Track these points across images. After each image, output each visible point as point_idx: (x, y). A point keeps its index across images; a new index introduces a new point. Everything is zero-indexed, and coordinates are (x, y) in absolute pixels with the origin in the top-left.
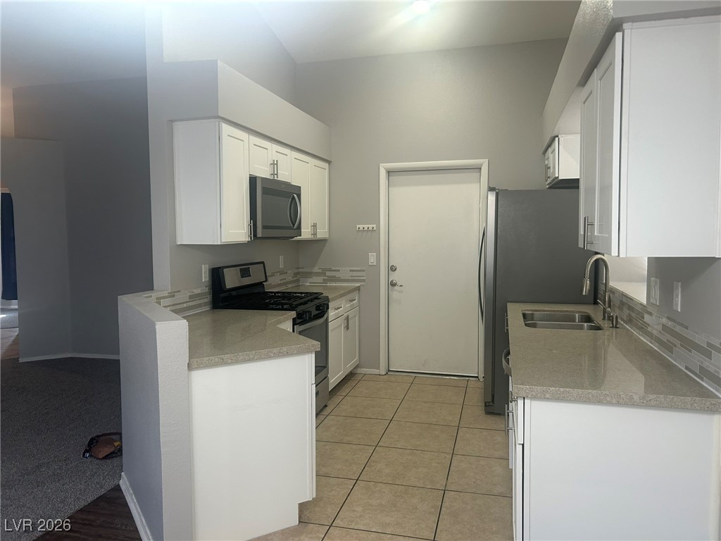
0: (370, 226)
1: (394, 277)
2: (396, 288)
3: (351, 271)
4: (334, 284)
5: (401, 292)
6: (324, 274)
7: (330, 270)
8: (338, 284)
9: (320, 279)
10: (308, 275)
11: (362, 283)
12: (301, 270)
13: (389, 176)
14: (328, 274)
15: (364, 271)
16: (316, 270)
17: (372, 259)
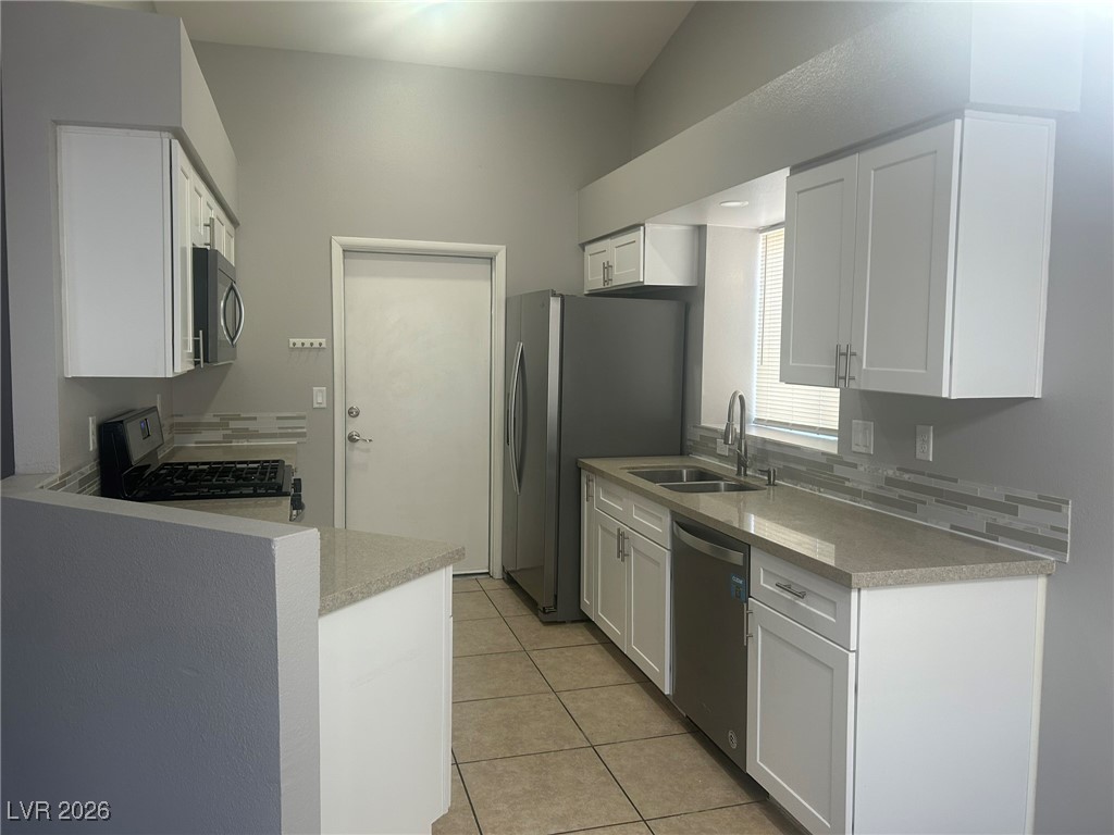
0: (316, 342)
1: (355, 426)
2: (357, 445)
3: (278, 418)
4: (246, 444)
5: (368, 451)
6: (226, 427)
7: (238, 418)
8: (253, 443)
9: (217, 435)
10: (191, 428)
11: (301, 440)
12: (177, 420)
13: (344, 258)
14: (233, 424)
15: (303, 418)
16: (209, 418)
17: (320, 398)
